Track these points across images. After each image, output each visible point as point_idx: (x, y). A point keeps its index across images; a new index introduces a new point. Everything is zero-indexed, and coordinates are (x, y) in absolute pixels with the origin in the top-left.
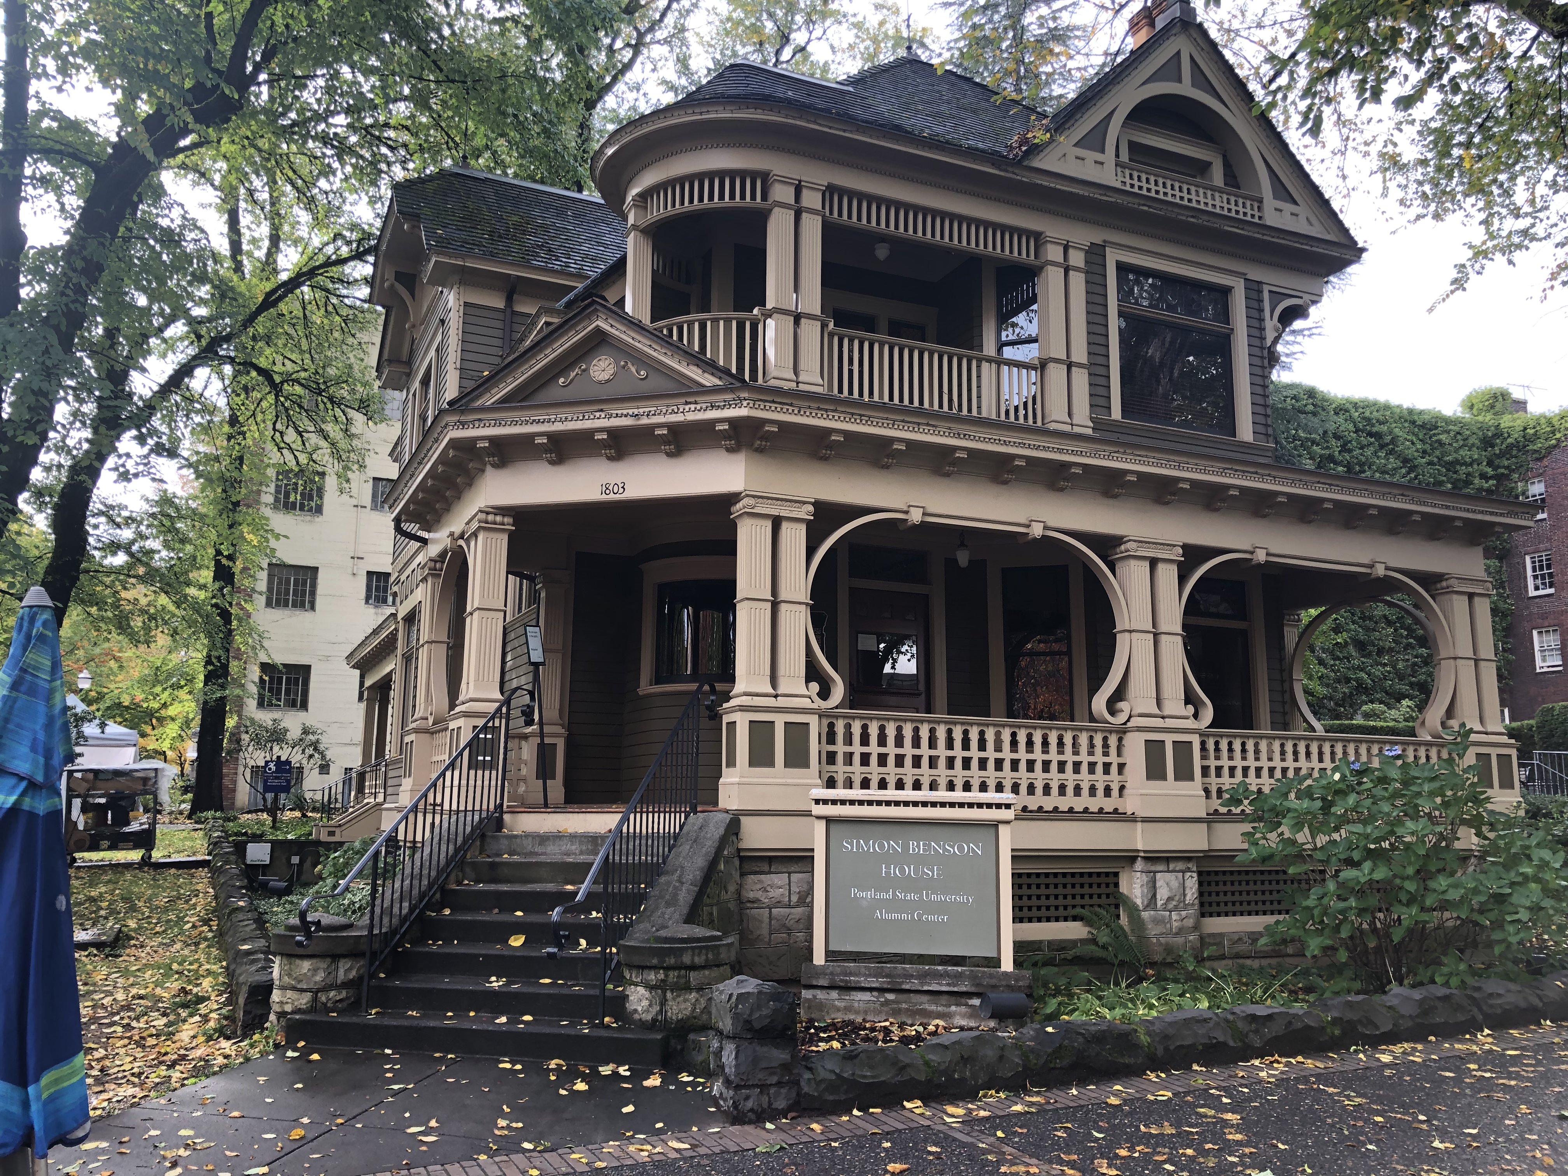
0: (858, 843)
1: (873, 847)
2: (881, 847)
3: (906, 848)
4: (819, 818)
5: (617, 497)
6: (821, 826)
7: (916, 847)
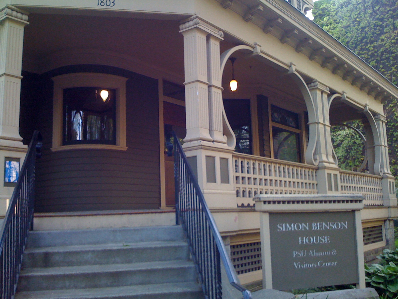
0: (286, 226)
1: (293, 227)
2: (298, 227)
3: (311, 227)
4: (265, 212)
5: (109, 8)
6: (266, 218)
7: (316, 226)
